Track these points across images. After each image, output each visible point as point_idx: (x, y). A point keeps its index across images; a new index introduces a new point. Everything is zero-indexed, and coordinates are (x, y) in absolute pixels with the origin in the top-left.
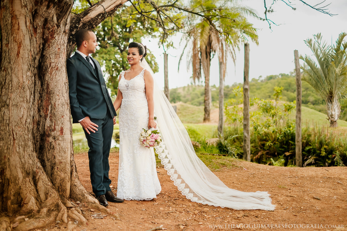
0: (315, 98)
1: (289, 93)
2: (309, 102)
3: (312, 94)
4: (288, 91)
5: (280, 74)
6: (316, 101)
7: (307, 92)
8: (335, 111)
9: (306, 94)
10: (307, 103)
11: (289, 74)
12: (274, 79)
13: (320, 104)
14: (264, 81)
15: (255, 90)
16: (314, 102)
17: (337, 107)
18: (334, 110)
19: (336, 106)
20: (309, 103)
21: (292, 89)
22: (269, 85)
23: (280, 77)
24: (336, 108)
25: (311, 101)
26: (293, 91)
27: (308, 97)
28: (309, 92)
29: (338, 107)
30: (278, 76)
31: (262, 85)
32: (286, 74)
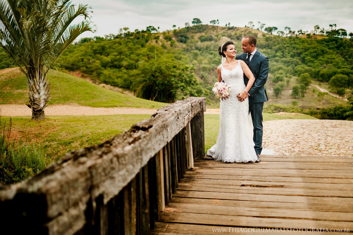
0: (128, 62)
1: (102, 56)
2: (122, 66)
3: (126, 58)
4: (101, 55)
5: (95, 37)
6: (129, 65)
7: (120, 56)
8: (39, 94)
9: (120, 58)
10: (121, 68)
11: (104, 38)
12: (88, 42)
13: (134, 68)
14: (78, 43)
15: (67, 53)
16: (127, 67)
17: (44, 86)
18: (38, 91)
19: (42, 85)
20: (123, 68)
21: (106, 53)
22: (83, 48)
23: (95, 40)
24: (42, 88)
25: (124, 65)
26: (107, 54)
27: (121, 62)
28: (122, 56)
29: (46, 87)
30: (93, 39)
31: (75, 48)
32: (101, 37)
